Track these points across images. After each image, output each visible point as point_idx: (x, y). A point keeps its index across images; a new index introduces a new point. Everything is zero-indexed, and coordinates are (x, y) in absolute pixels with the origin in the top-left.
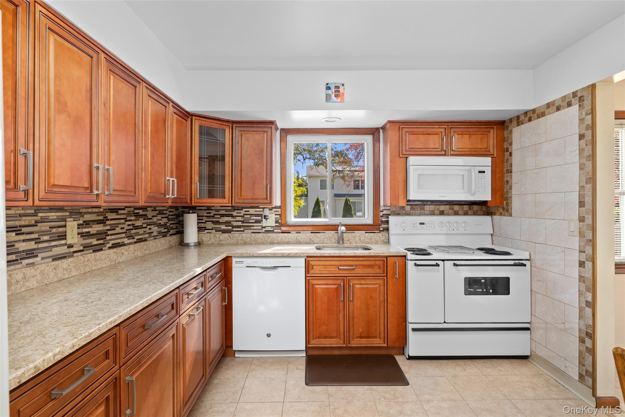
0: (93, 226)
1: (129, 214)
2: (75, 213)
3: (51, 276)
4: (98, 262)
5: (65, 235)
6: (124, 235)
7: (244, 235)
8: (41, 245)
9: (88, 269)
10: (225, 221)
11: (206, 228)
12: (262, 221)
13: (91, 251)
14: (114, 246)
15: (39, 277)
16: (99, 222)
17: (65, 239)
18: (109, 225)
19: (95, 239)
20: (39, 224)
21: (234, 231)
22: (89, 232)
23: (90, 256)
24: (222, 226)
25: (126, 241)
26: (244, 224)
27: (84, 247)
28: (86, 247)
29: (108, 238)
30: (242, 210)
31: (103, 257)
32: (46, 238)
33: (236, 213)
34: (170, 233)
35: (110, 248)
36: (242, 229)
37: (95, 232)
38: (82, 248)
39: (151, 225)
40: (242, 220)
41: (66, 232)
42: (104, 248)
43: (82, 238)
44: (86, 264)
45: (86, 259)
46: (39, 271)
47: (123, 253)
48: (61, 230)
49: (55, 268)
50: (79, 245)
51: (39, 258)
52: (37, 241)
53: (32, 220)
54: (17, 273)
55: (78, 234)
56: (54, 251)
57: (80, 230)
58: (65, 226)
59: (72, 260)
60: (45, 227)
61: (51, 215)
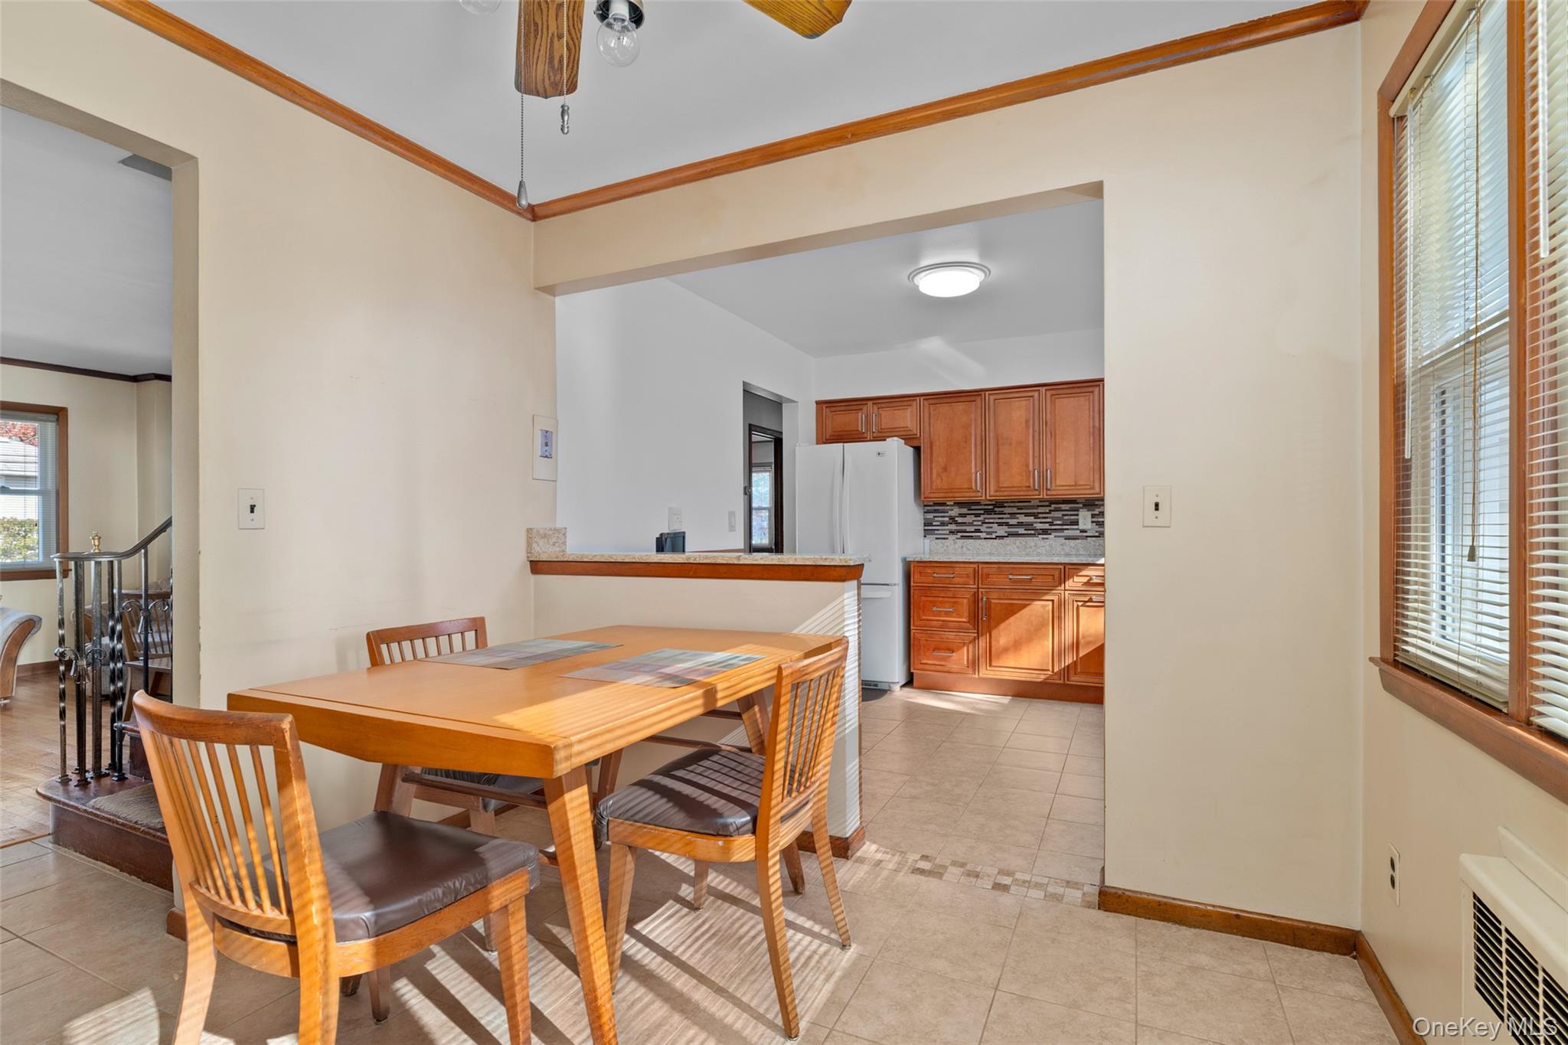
2: (1089, 505)
3: (1059, 550)
5: (1078, 522)
8: (1053, 527)
9: (1099, 552)
15: (1046, 545)
17: (1078, 525)
20: (1053, 512)
32: (1058, 522)
38: (1097, 534)
41: (1078, 519)
43: (1097, 526)
44: (1096, 548)
45: (1098, 544)
48: (1072, 517)
49: (1062, 545)
50: (1094, 531)
51: (1052, 536)
52: (1051, 524)
53: (1047, 510)
54: (1031, 541)
55: (1092, 522)
56: (1066, 533)
57: (1094, 520)
58: (1077, 515)
59: (1080, 541)
60: (1059, 514)
61: (1063, 506)
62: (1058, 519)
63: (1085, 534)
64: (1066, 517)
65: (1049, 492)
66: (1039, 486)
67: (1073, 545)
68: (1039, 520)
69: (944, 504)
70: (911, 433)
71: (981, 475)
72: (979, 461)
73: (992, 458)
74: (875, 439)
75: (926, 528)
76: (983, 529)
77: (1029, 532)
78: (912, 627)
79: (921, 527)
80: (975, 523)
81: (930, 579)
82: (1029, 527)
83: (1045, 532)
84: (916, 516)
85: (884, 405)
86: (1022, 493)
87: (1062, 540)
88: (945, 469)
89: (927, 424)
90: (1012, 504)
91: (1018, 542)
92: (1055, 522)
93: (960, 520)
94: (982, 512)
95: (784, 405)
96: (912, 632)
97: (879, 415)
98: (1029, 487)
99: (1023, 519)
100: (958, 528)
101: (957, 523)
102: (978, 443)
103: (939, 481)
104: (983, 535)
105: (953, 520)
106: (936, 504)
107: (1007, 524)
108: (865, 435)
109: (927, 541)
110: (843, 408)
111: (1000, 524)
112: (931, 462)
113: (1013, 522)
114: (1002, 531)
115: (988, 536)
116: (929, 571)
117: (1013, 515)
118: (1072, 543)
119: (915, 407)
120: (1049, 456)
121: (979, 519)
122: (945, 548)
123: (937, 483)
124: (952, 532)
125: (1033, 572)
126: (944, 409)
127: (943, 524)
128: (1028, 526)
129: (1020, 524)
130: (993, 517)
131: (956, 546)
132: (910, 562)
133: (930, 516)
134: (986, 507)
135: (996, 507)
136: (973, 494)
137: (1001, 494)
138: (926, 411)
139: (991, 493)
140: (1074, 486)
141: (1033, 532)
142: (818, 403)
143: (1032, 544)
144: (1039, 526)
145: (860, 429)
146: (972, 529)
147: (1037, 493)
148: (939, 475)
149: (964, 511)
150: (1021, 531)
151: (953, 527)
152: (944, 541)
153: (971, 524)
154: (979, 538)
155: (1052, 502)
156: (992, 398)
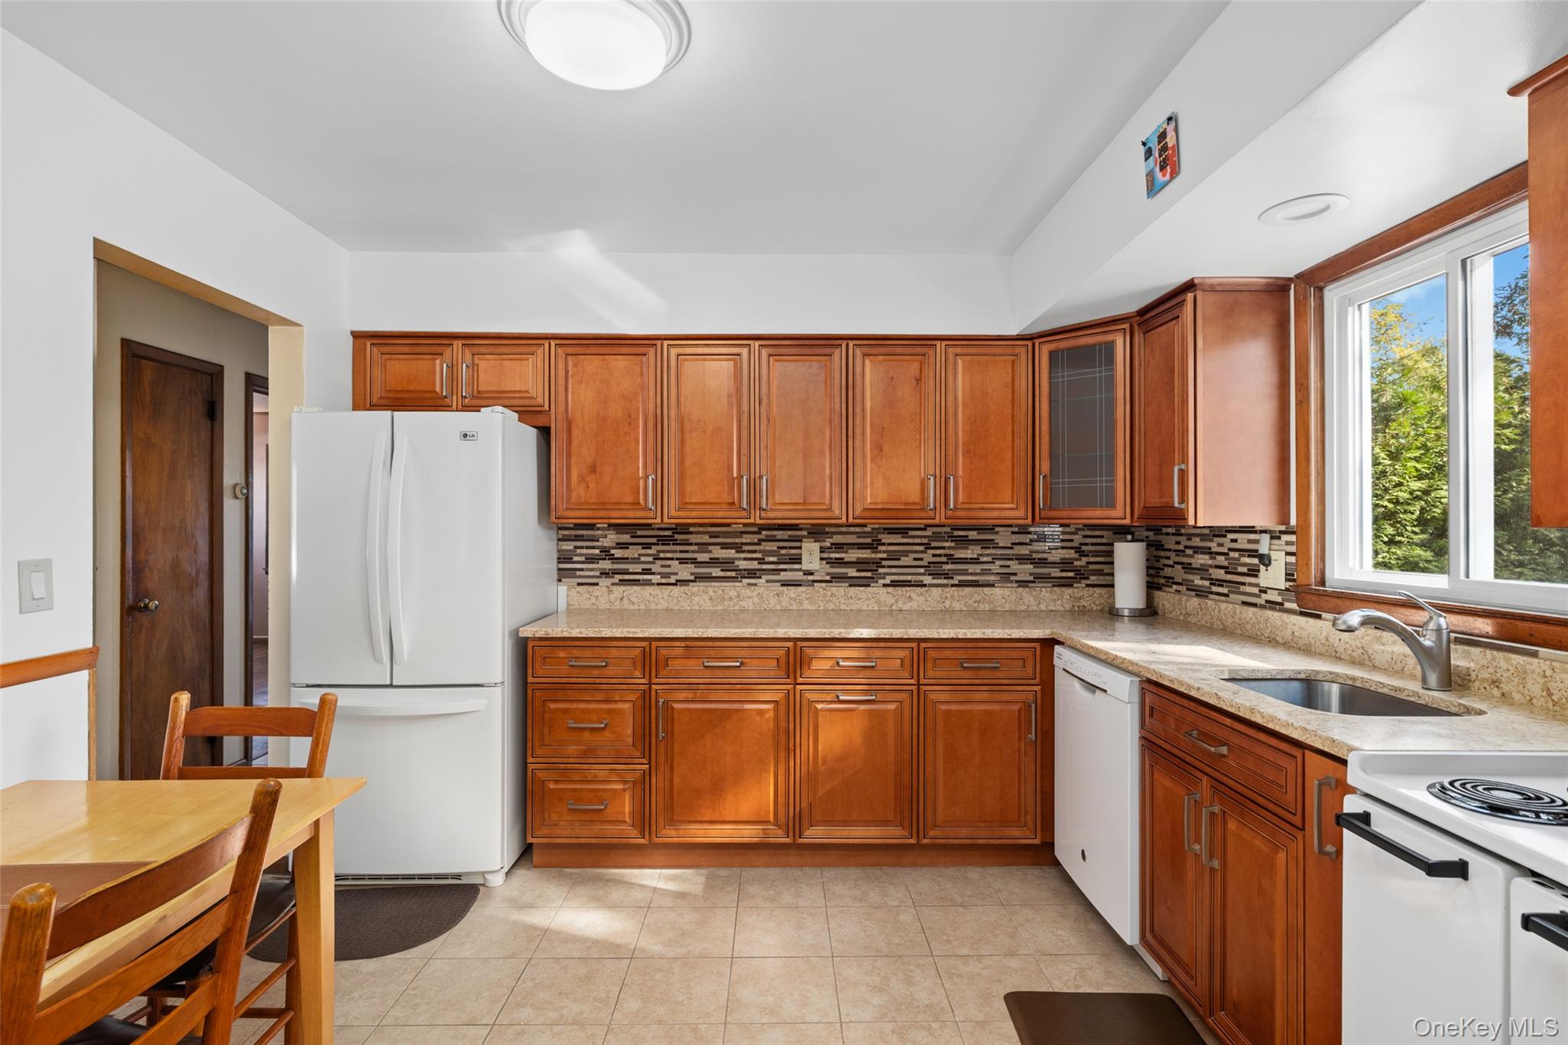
0: (850, 551)
1: (937, 537)
2: (817, 532)
3: (772, 602)
4: (851, 601)
5: (801, 559)
6: (922, 570)
7: (1223, 606)
8: (764, 567)
9: (831, 606)
10: (1201, 564)
11: (1173, 578)
12: (1259, 571)
13: (847, 584)
14: (894, 584)
15: (756, 600)
16: (861, 546)
17: (800, 563)
18: (884, 552)
19: (855, 570)
20: (763, 543)
21: (1212, 593)
22: (843, 559)
23: (840, 590)
24: (1196, 576)
25: (928, 580)
26: (1229, 577)
27: (832, 578)
28: (836, 578)
29: (881, 570)
30: (1225, 536)
31: (864, 596)
32: (772, 559)
33: (1215, 545)
34: (1089, 582)
35: (885, 585)
36: (1225, 590)
37: (854, 560)
38: (828, 578)
39: (1012, 559)
40: (1226, 564)
41: (801, 555)
42: (872, 585)
43: (829, 565)
44: (827, 599)
45: (829, 594)
46: (756, 593)
47: (910, 597)
48: (793, 551)
49: (777, 595)
50: (824, 574)
51: (762, 581)
52: (761, 561)
53: (755, 538)
54: (731, 589)
55: (822, 559)
56: (784, 576)
57: (825, 555)
58: (800, 548)
59: (804, 589)
60: (772, 546)
61: (779, 534)
62: (771, 553)
63: (810, 578)
64: (783, 552)
65: (763, 514)
66: (749, 503)
67: (793, 596)
68: (742, 555)
69: (592, 527)
70: (534, 403)
71: (655, 481)
72: (650, 458)
73: (672, 452)
74: (466, 408)
75: (562, 566)
76: (656, 568)
77: (729, 574)
78: (530, 760)
79: (553, 565)
80: (643, 559)
81: (564, 669)
82: (731, 567)
83: (752, 574)
84: (542, 546)
85: (483, 350)
86: (721, 514)
87: (777, 587)
88: (593, 469)
89: (561, 389)
90: (701, 529)
91: (711, 590)
92: (767, 559)
93: (618, 553)
94: (654, 540)
95: (270, 327)
96: (531, 767)
97: (473, 367)
98: (733, 503)
99: (719, 553)
100: (616, 566)
101: (612, 558)
102: (651, 426)
103: (581, 490)
104: (656, 579)
105: (605, 551)
106: (577, 526)
107: (694, 561)
108: (448, 401)
109: (563, 589)
110: (405, 349)
111: (682, 561)
112: (569, 455)
113: (703, 557)
114: (685, 572)
115: (664, 581)
116: (562, 654)
117: (703, 547)
118: (792, 591)
119: (540, 359)
120: (763, 453)
121: (649, 551)
122: (593, 600)
123: (579, 492)
124: (605, 574)
125: (744, 653)
126: (592, 364)
127: (590, 559)
128: (726, 564)
129: (714, 562)
130: (671, 551)
131: (612, 597)
132: (526, 639)
133: (568, 546)
134: (661, 533)
135: (675, 534)
136: (640, 514)
137: (688, 514)
138: (561, 366)
139: (672, 513)
140: (804, 503)
141: (733, 574)
142: (357, 336)
143: (733, 594)
144: (743, 565)
145: (438, 389)
146: (638, 568)
147: (744, 514)
148: (582, 479)
149: (626, 538)
150: (716, 572)
151: (606, 565)
152: (591, 588)
153: (636, 561)
154: (649, 583)
155: (762, 528)
156: (674, 352)
